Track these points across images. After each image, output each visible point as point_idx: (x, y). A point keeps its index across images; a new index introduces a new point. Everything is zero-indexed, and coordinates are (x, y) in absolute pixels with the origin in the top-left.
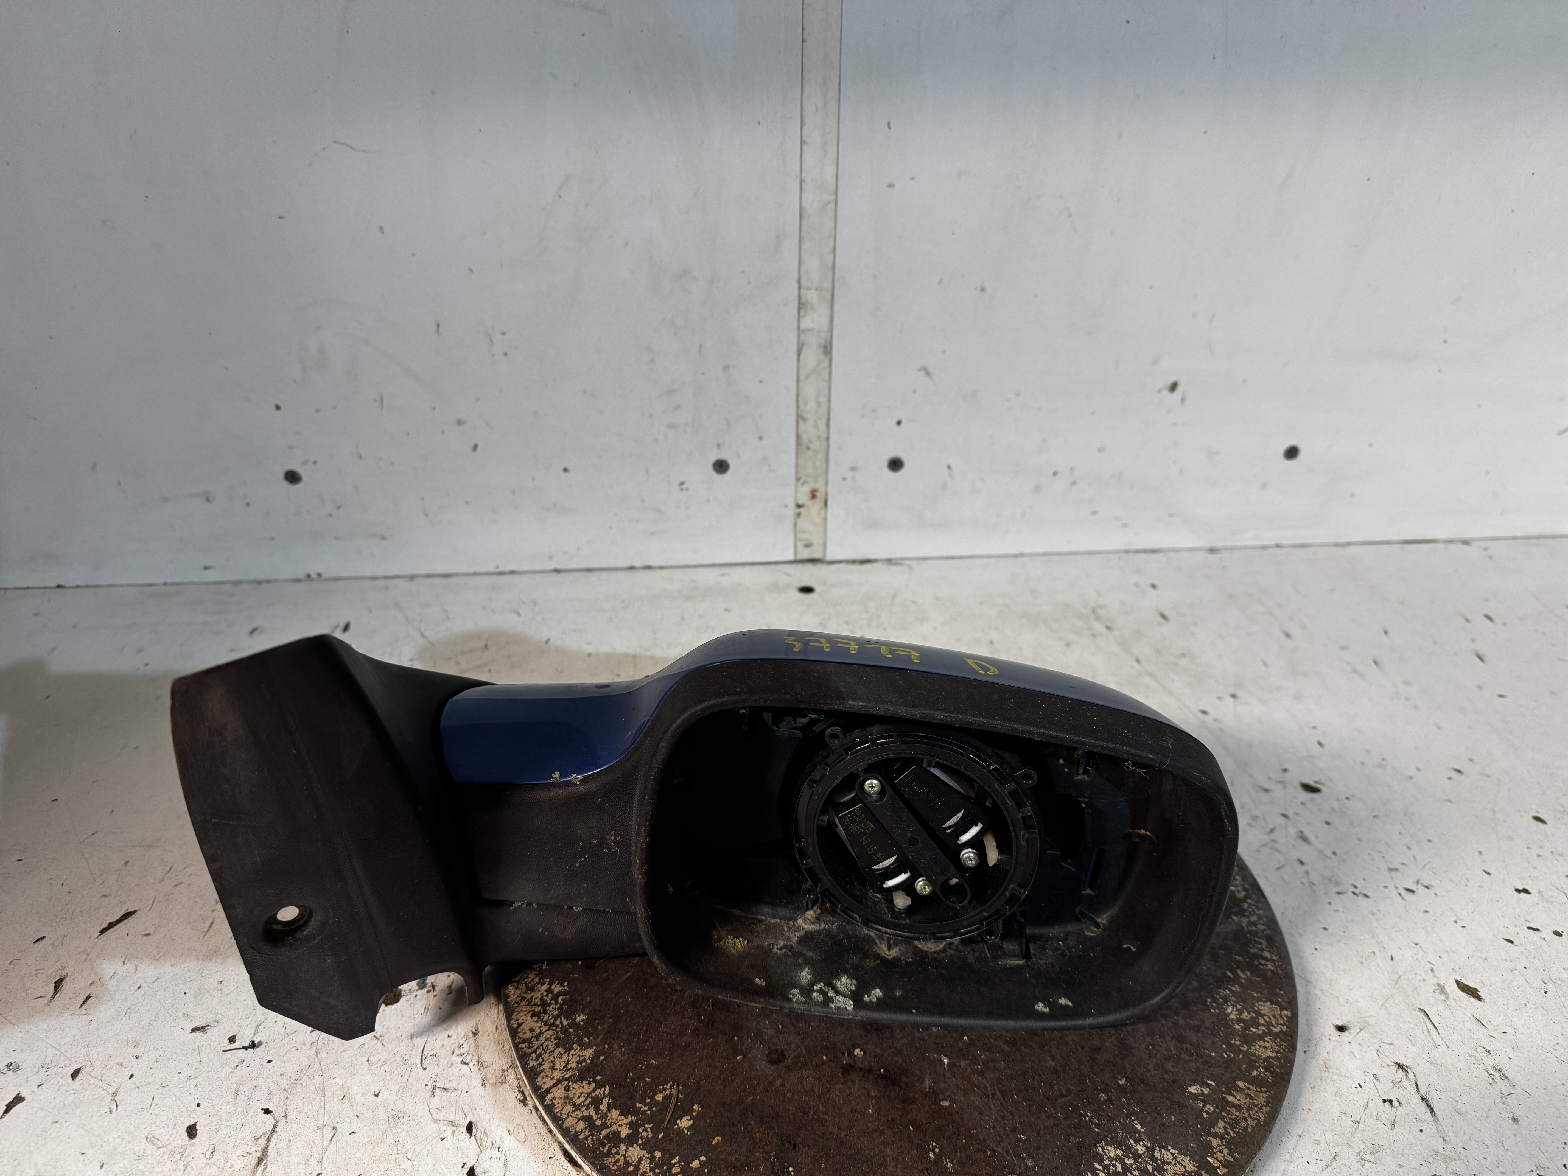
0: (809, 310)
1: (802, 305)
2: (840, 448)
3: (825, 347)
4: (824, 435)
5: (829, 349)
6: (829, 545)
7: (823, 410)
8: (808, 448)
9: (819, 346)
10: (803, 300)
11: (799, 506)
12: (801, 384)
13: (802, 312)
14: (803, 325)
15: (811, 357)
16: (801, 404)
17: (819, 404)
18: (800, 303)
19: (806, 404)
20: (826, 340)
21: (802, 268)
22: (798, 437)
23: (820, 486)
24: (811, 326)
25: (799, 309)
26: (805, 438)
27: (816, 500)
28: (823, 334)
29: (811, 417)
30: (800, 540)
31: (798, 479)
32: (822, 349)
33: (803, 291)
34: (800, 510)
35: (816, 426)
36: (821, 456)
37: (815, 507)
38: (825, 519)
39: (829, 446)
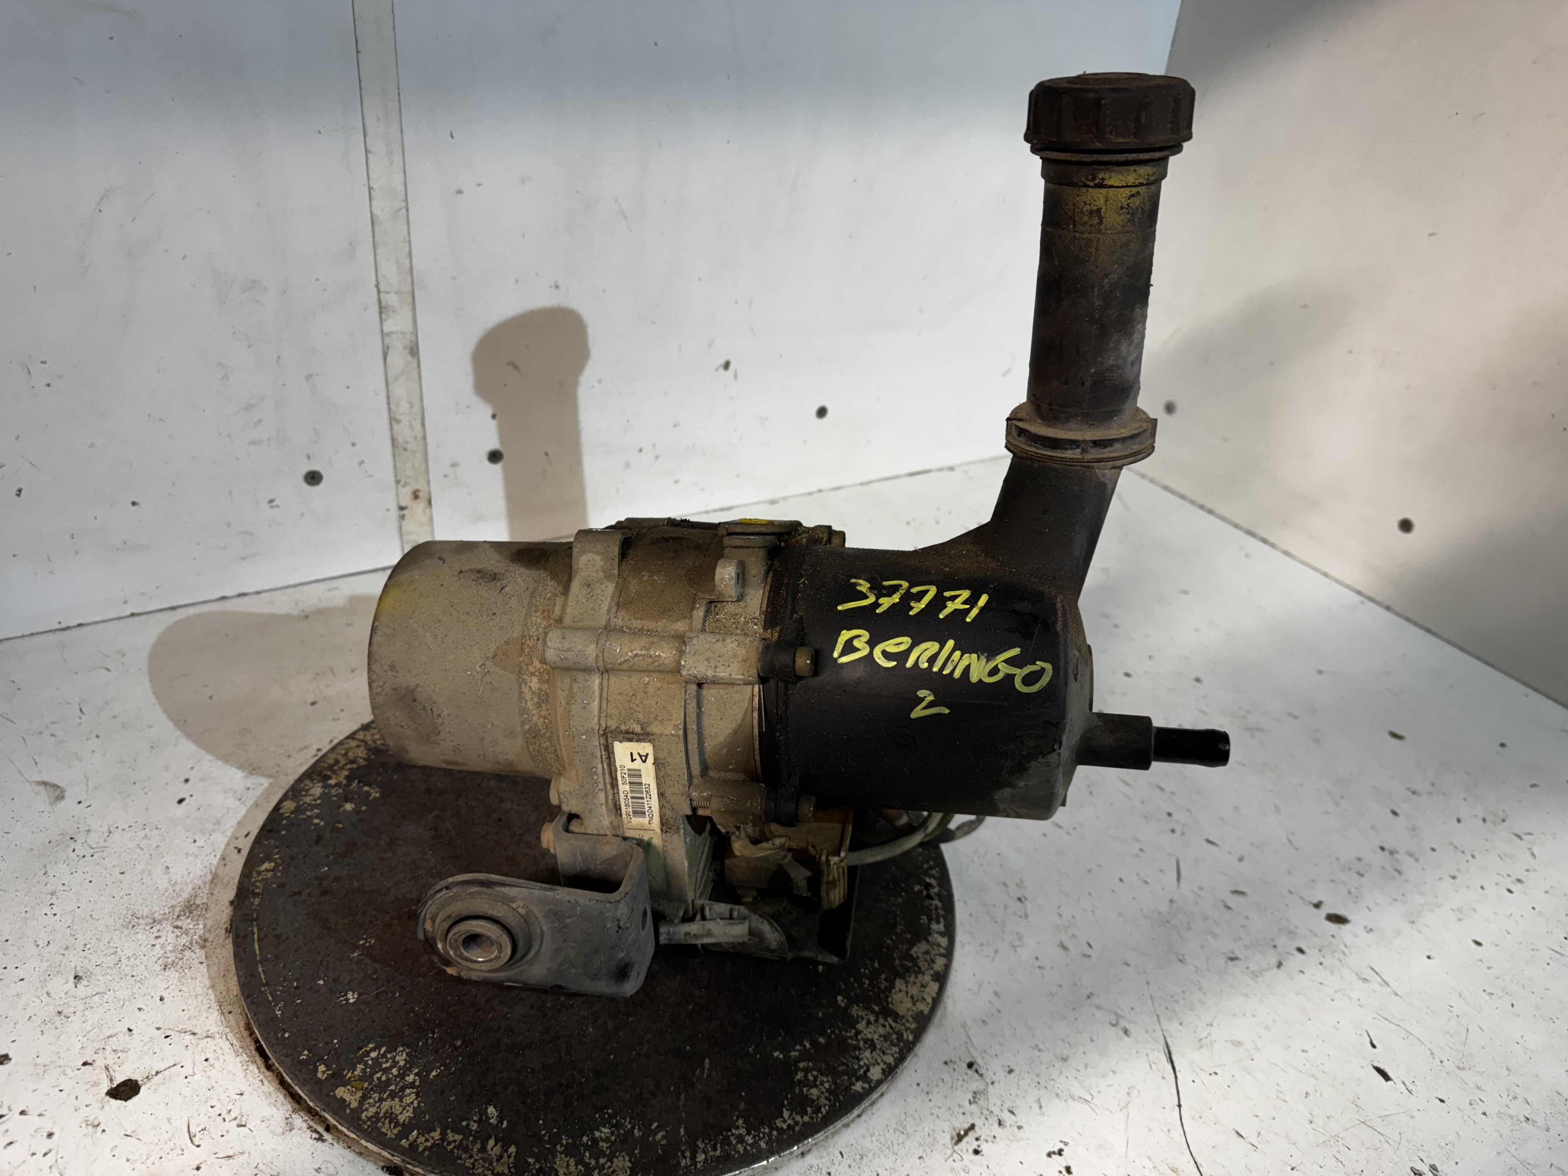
0: (391, 314)
1: (382, 309)
2: (438, 447)
3: (411, 348)
4: (420, 435)
5: (415, 350)
7: (417, 409)
8: (405, 449)
9: (405, 347)
10: (383, 304)
11: (402, 508)
12: (390, 387)
13: (384, 316)
14: (386, 329)
15: (398, 359)
16: (393, 407)
17: (411, 404)
18: (380, 307)
19: (398, 405)
20: (411, 341)
21: (379, 273)
22: (393, 439)
23: (422, 486)
24: (393, 329)
25: (381, 313)
26: (400, 440)
27: (418, 501)
28: (408, 336)
29: (405, 419)
30: (407, 543)
31: (398, 482)
32: (408, 351)
33: (382, 296)
34: (405, 512)
35: (411, 426)
36: (419, 456)
37: (419, 507)
38: (431, 518)
39: (426, 445)
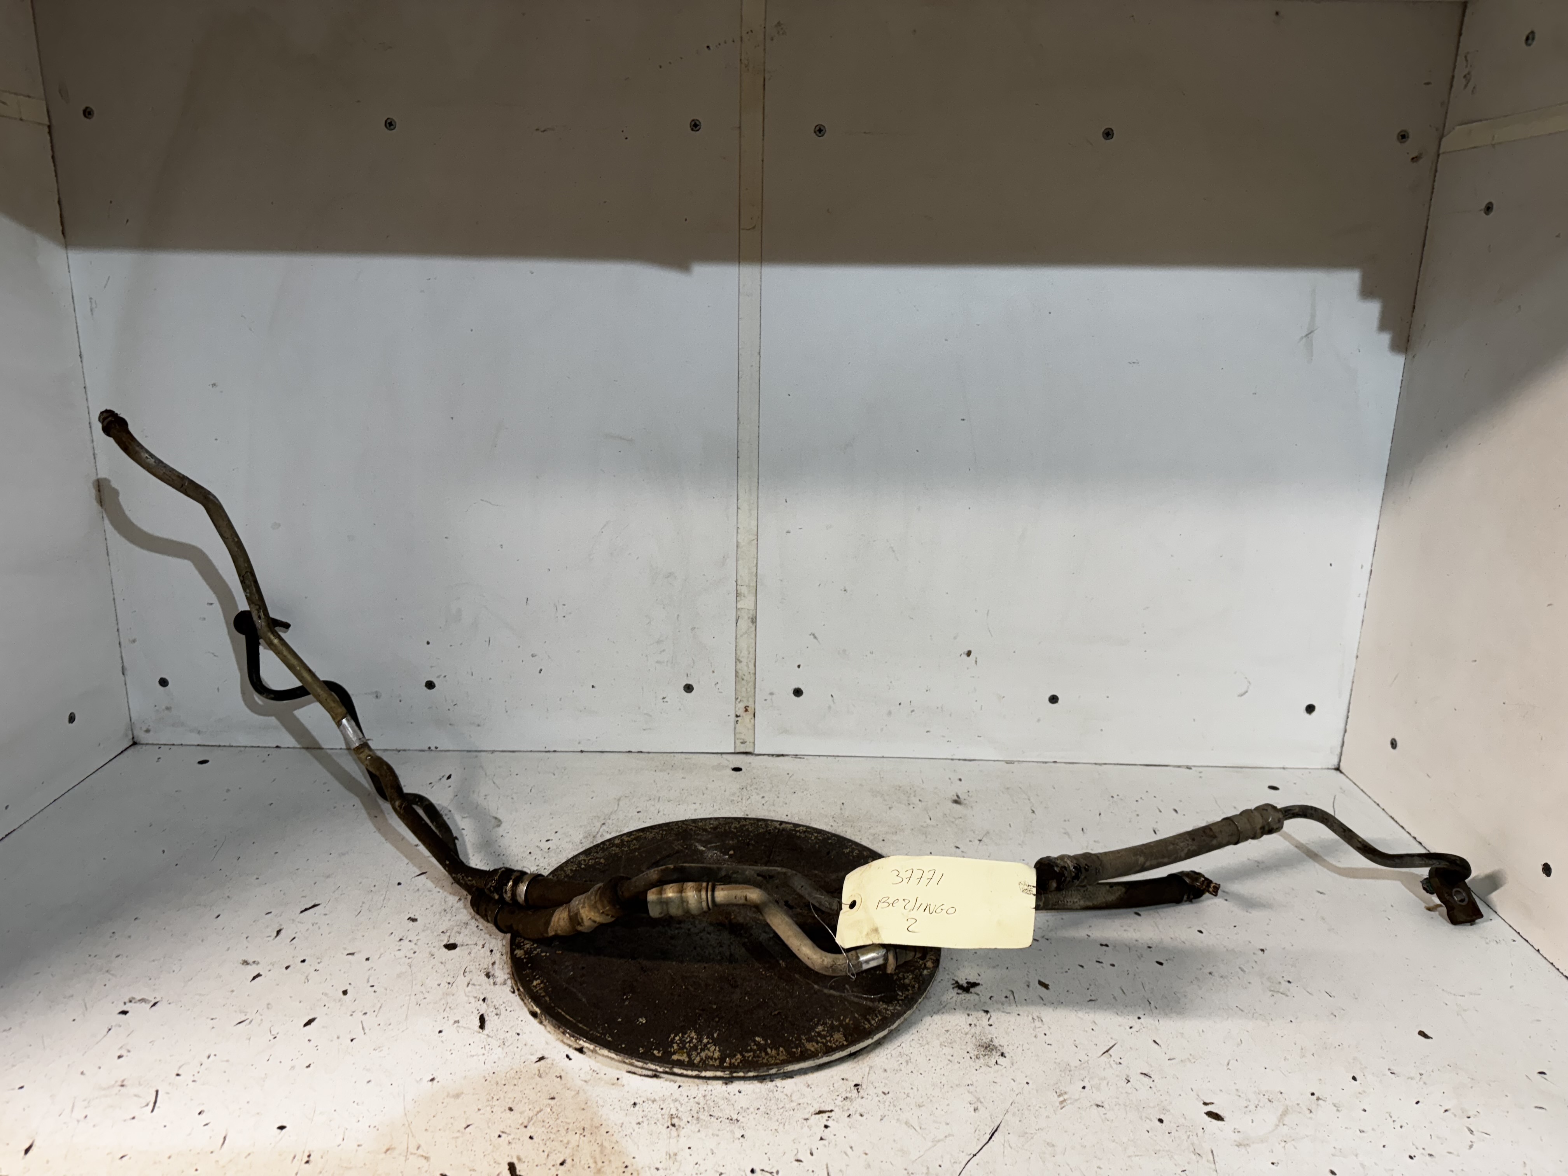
0: (742, 597)
2: (763, 681)
3: (752, 619)
4: (752, 672)
5: (754, 621)
6: (756, 743)
7: (752, 656)
8: (743, 679)
9: (749, 618)
10: (739, 592)
11: (737, 716)
12: (738, 640)
13: (738, 599)
14: (739, 606)
15: (744, 624)
16: (738, 652)
17: (749, 653)
18: (737, 594)
19: (741, 652)
20: (753, 615)
21: (738, 574)
22: (736, 672)
23: (751, 704)
24: (743, 606)
25: (736, 597)
26: (740, 673)
27: (748, 713)
28: (751, 612)
29: (744, 660)
30: (738, 739)
31: (737, 699)
32: (751, 620)
33: (738, 586)
34: (738, 719)
35: (748, 666)
36: (751, 684)
37: (747, 718)
38: (754, 725)
39: (755, 679)
